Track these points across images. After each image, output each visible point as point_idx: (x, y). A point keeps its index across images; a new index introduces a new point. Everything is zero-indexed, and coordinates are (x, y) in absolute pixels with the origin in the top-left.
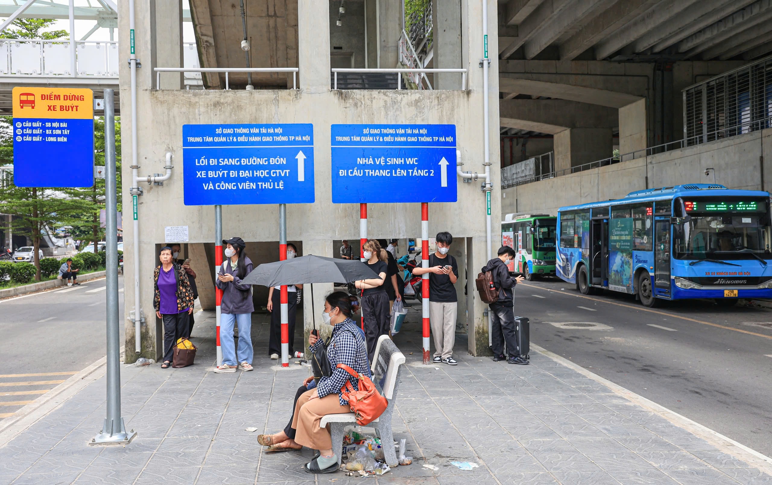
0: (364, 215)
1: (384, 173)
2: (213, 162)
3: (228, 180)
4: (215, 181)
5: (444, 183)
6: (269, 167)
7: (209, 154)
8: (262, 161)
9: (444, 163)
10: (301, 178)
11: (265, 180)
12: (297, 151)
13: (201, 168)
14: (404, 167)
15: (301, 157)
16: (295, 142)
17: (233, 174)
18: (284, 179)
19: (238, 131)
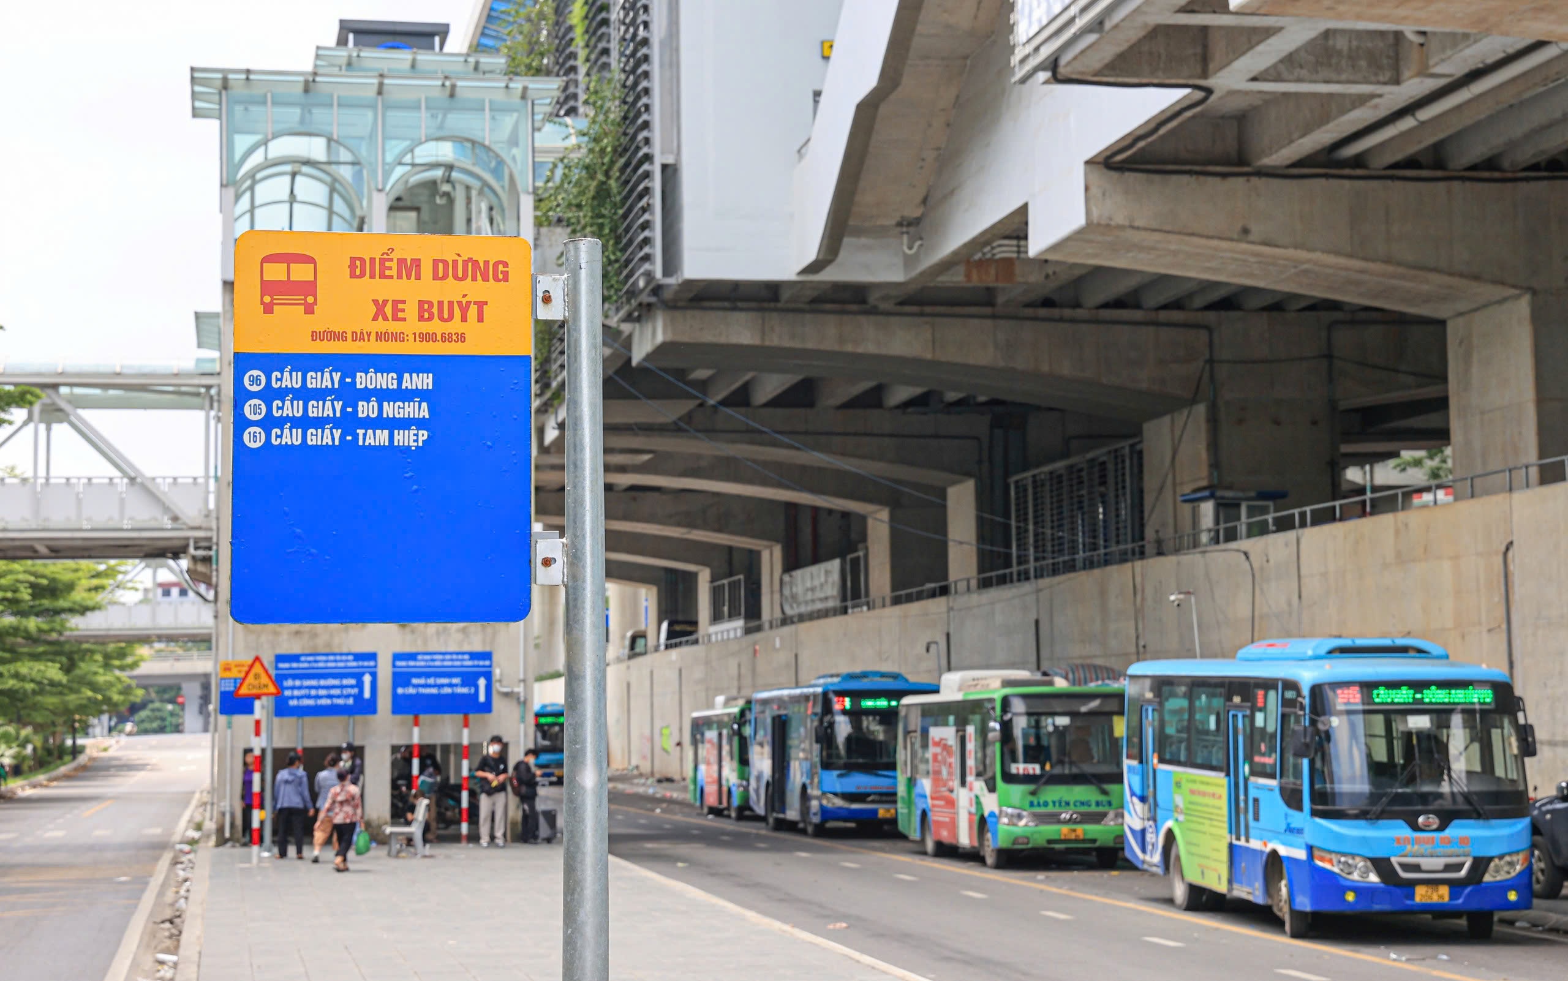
0: (416, 723)
1: (434, 691)
2: (298, 683)
3: (309, 697)
4: (298, 698)
5: (482, 698)
6: (342, 687)
7: (295, 677)
8: (336, 682)
9: (482, 682)
10: (367, 694)
11: (338, 697)
12: (363, 674)
13: (288, 688)
14: (451, 685)
15: (367, 679)
16: (363, 667)
17: (313, 692)
18: (354, 696)
19: (319, 658)
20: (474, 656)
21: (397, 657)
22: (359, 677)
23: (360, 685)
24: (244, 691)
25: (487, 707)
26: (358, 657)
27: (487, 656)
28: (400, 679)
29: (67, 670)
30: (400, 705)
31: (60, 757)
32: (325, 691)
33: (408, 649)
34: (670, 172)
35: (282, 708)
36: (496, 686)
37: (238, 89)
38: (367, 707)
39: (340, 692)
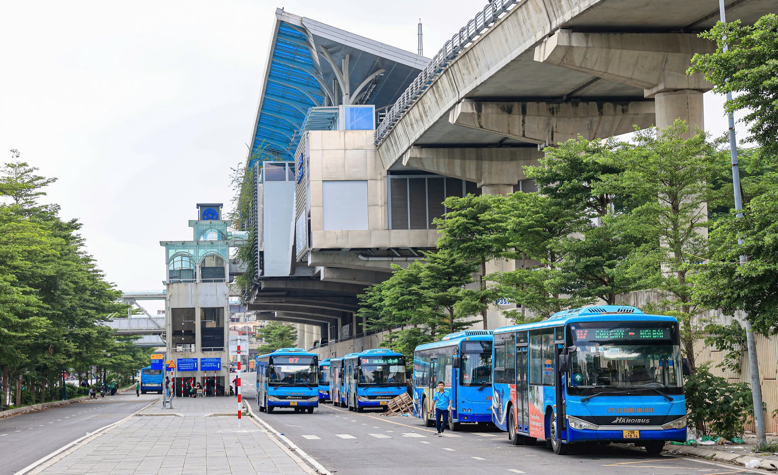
0: (206, 373)
1: (209, 366)
2: (182, 365)
4: (182, 368)
5: (219, 367)
8: (189, 364)
9: (219, 364)
10: (196, 367)
14: (212, 365)
15: (196, 364)
16: (195, 361)
17: (185, 366)
18: (193, 367)
20: (217, 359)
21: (202, 359)
22: (194, 363)
23: (194, 365)
24: (170, 367)
25: (220, 369)
26: (194, 359)
27: (220, 359)
28: (202, 363)
29: (133, 356)
30: (202, 369)
31: (129, 384)
32: (187, 366)
33: (204, 358)
34: (262, 253)
35: (179, 370)
36: (222, 365)
37: (169, 243)
38: (196, 369)
39: (190, 366)
